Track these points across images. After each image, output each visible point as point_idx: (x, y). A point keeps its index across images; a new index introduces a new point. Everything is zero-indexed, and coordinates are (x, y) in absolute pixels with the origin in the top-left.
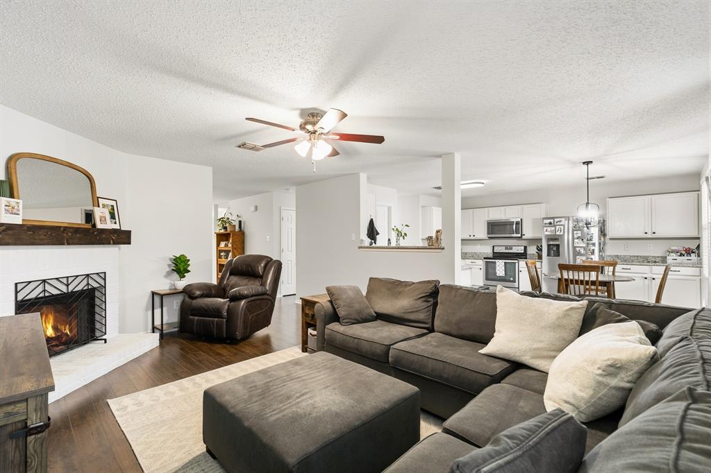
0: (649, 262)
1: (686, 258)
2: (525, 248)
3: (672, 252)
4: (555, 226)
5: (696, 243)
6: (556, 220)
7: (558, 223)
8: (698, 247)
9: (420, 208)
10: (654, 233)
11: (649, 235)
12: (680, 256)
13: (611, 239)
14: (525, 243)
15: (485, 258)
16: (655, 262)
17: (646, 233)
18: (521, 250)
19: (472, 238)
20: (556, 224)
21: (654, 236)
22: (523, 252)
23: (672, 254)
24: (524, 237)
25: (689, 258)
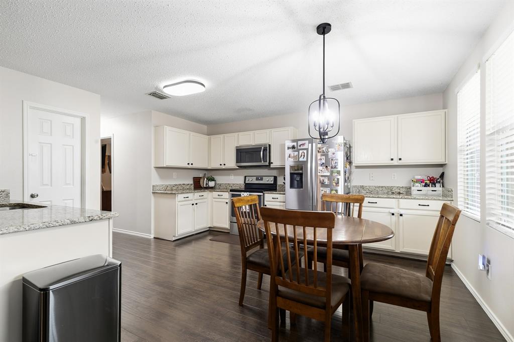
0: (393, 193)
1: (430, 188)
2: (275, 178)
3: (416, 182)
4: (298, 151)
5: (440, 170)
6: (300, 143)
7: (302, 147)
8: (442, 176)
9: (153, 129)
10: (400, 159)
11: (395, 162)
12: (425, 186)
13: (357, 167)
14: (275, 173)
15: (231, 191)
16: (399, 193)
17: (392, 159)
18: (270, 180)
19: (223, 167)
20: (299, 148)
21: (400, 163)
22: (272, 182)
23: (417, 184)
24: (272, 166)
25: (434, 189)
